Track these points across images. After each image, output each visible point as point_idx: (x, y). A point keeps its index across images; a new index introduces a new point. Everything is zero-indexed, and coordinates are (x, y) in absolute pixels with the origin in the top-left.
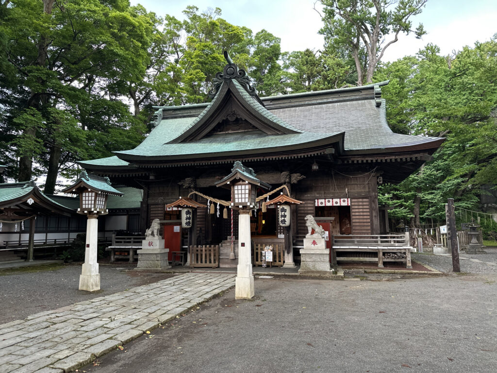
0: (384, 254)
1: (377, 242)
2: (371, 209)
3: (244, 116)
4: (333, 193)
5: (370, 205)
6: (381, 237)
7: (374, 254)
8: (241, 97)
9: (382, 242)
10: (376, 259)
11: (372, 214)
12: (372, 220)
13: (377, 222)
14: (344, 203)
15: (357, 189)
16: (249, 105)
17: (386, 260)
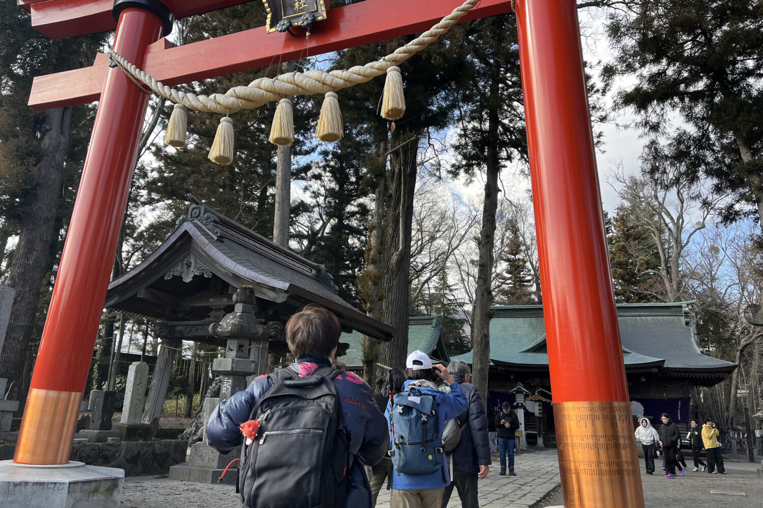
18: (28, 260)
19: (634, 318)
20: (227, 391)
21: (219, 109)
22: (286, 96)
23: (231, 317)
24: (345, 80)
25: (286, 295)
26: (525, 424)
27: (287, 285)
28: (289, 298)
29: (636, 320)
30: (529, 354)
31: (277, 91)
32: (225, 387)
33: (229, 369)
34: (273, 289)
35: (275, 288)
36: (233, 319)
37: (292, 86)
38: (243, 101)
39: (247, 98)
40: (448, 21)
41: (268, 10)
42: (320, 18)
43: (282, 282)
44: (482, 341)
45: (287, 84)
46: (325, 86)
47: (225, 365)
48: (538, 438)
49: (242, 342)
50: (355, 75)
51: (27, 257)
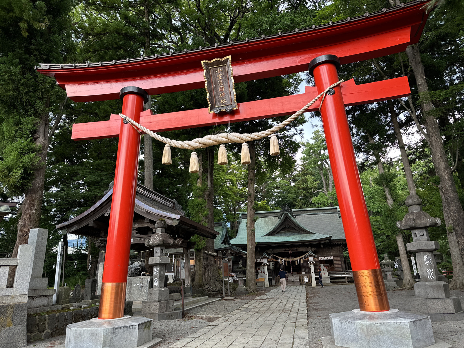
0: (347, 278)
1: (345, 273)
2: (341, 261)
3: (293, 226)
4: (326, 254)
5: (341, 259)
6: (346, 272)
7: (344, 278)
8: (291, 219)
9: (346, 273)
10: (345, 280)
11: (342, 262)
12: (342, 265)
13: (344, 266)
14: (331, 258)
15: (335, 253)
16: (295, 222)
17: (348, 280)
18: (33, 210)
19: (315, 215)
20: (157, 274)
21: (190, 148)
22: (223, 144)
23: (156, 235)
24: (251, 138)
25: (178, 222)
26: (268, 274)
27: (179, 216)
28: (179, 223)
29: (316, 216)
30: (266, 237)
31: (219, 141)
32: (155, 272)
33: (158, 262)
34: (171, 219)
35: (172, 218)
36: (158, 236)
37: (226, 139)
38: (202, 145)
39: (204, 143)
40: (296, 116)
41: (209, 103)
42: (235, 109)
43: (176, 215)
44: (251, 234)
45: (224, 139)
46: (242, 140)
47: (156, 261)
48: (272, 280)
49: (162, 248)
50: (256, 137)
51: (32, 209)
